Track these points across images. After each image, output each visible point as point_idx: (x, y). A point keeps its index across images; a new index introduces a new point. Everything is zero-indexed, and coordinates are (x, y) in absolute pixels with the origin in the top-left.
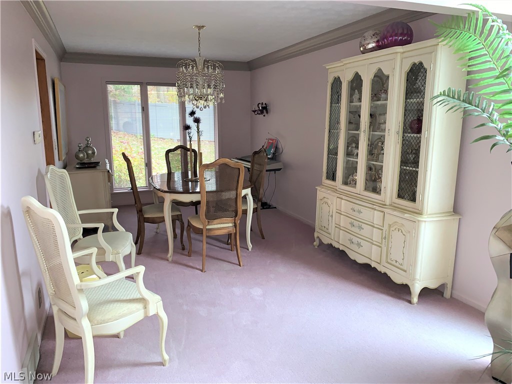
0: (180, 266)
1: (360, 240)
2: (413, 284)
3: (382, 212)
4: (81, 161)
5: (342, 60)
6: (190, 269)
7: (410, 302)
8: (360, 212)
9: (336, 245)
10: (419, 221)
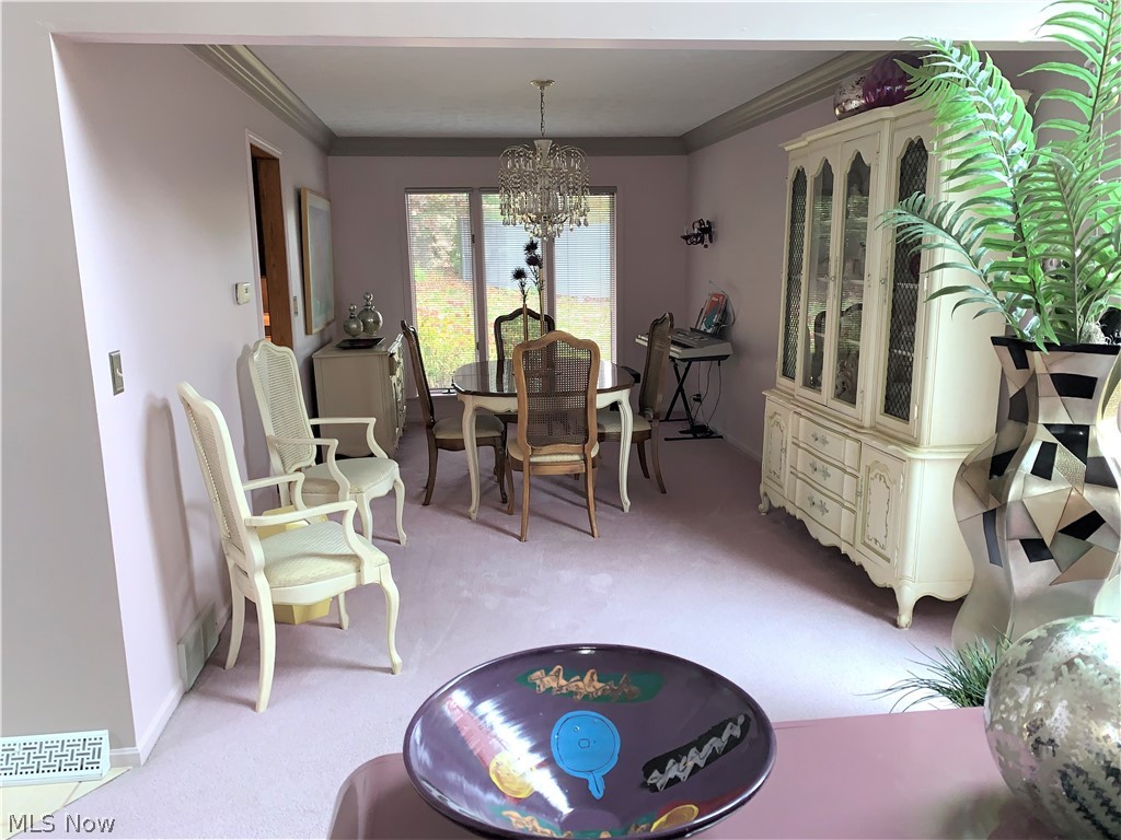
0: (488, 529)
1: (824, 499)
2: (900, 587)
3: (858, 441)
4: (354, 336)
5: (803, 135)
6: (502, 534)
7: (895, 624)
8: (825, 442)
9: (791, 509)
10: (910, 459)
